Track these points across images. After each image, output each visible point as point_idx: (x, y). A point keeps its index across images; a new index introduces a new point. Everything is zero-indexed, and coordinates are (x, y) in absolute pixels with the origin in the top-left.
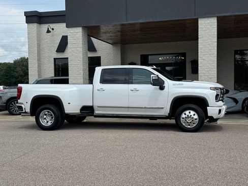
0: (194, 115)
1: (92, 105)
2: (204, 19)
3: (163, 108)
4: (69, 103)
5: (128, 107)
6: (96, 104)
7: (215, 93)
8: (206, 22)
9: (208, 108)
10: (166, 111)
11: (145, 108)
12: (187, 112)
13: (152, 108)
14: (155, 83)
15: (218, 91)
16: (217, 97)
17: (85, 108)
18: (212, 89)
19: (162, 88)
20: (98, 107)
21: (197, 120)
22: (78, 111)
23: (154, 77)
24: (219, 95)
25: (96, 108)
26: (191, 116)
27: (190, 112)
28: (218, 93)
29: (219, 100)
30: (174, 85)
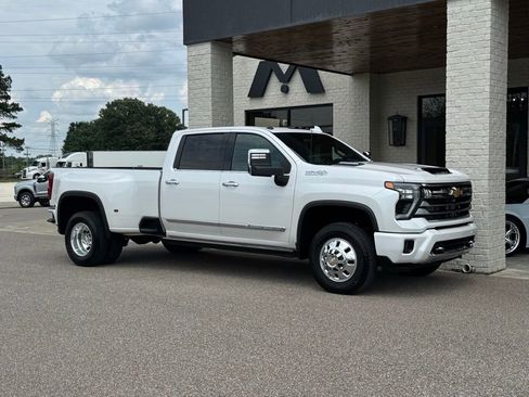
0: (347, 250)
1: (156, 215)
2: (458, 3)
3: (283, 230)
4: (116, 211)
5: (219, 225)
6: (165, 216)
7: (394, 196)
8: (465, 8)
9: (376, 234)
10: (289, 239)
11: (249, 227)
12: (332, 244)
13: (262, 228)
14: (257, 169)
15: (408, 192)
16: (402, 207)
17: (147, 222)
18: (391, 186)
19: (282, 181)
20: (168, 220)
21: (355, 265)
22: (134, 228)
23: (257, 153)
24: (411, 201)
25: (164, 222)
26: (337, 252)
27: (338, 244)
28: (410, 197)
29: (413, 215)
30: (308, 173)
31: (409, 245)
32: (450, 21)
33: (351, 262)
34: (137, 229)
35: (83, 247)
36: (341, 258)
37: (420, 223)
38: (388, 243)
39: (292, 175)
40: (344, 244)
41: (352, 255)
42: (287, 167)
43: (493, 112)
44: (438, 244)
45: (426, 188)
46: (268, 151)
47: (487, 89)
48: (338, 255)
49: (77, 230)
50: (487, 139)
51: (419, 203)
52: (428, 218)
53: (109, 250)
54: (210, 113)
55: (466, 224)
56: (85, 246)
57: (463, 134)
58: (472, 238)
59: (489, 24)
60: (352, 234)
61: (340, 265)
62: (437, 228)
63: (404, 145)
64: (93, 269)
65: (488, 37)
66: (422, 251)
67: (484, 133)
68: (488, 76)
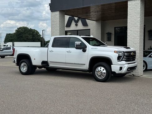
0: (103, 70)
1: (46, 60)
2: (131, 1)
3: (85, 64)
4: (35, 59)
5: (66, 63)
6: (49, 61)
7: (117, 55)
8: (133, 3)
9: (112, 65)
10: (86, 67)
11: (75, 64)
12: (99, 68)
13: (79, 64)
14: (78, 47)
15: (121, 54)
16: (119, 58)
17: (43, 62)
18: (116, 52)
19: (84, 51)
20: (50, 62)
21: (105, 74)
22: (40, 64)
23: (78, 43)
24: (121, 56)
25: (49, 62)
26: (100, 70)
27: (101, 68)
28: (121, 55)
29: (122, 60)
30: (92, 48)
31: (121, 68)
32: (129, 7)
33: (105, 73)
34: (41, 64)
35: (24, 70)
36: (102, 72)
37: (124, 62)
38: (115, 68)
39: (87, 49)
40: (103, 68)
41: (105, 71)
42: (86, 47)
43: (140, 32)
44: (128, 68)
45: (125, 53)
46: (80, 42)
47: (139, 25)
48: (101, 71)
49: (22, 64)
50: (139, 39)
51: (123, 57)
52: (126, 61)
53: (32, 70)
54: (59, 31)
55: (135, 63)
56: (25, 69)
57: (132, 38)
58: (136, 66)
59: (140, 8)
60: (105, 65)
61: (101, 74)
62: (128, 64)
63: (110, 41)
64: (28, 76)
65: (139, 11)
66: (124, 70)
67: (138, 38)
68: (139, 22)
